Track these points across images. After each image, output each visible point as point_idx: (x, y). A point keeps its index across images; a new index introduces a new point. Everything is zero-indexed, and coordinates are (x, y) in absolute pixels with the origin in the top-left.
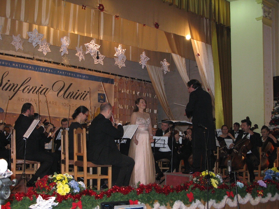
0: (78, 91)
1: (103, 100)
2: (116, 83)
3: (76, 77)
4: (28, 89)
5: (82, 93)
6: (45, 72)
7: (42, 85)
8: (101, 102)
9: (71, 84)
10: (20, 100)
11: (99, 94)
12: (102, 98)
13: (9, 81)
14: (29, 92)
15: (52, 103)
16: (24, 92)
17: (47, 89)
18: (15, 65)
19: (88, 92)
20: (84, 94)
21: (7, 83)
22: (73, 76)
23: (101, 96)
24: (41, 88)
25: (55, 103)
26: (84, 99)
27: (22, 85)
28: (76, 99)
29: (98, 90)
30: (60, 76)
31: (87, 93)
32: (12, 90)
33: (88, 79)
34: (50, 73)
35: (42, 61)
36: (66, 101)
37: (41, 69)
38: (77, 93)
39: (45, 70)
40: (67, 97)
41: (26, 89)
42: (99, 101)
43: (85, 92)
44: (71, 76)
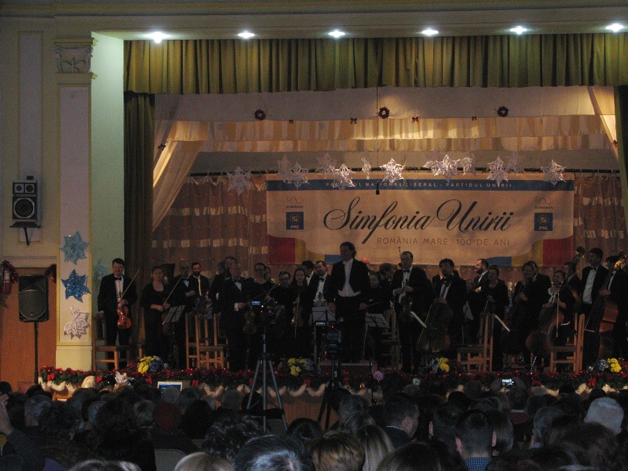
0: (490, 213)
1: (545, 226)
2: (578, 189)
3: (485, 188)
4: (394, 221)
5: (497, 217)
6: (422, 188)
7: (418, 213)
8: (541, 230)
9: (475, 203)
10: (382, 242)
11: (537, 216)
12: (545, 221)
13: (360, 212)
14: (395, 228)
15: (436, 242)
16: (388, 227)
17: (428, 218)
18: (370, 184)
19: (512, 214)
20: (502, 218)
21: (357, 217)
22: (479, 188)
23: (542, 219)
24: (415, 217)
25: (443, 242)
26: (504, 228)
27: (383, 217)
28: (486, 229)
29: (536, 207)
30: (451, 191)
31: (508, 215)
32: (366, 228)
33: (511, 189)
34: (432, 188)
35: (417, 169)
36: (466, 236)
37: (415, 184)
38: (487, 218)
39: (422, 184)
40: (466, 229)
41: (391, 223)
42: (536, 228)
43: (505, 214)
44: (474, 189)
